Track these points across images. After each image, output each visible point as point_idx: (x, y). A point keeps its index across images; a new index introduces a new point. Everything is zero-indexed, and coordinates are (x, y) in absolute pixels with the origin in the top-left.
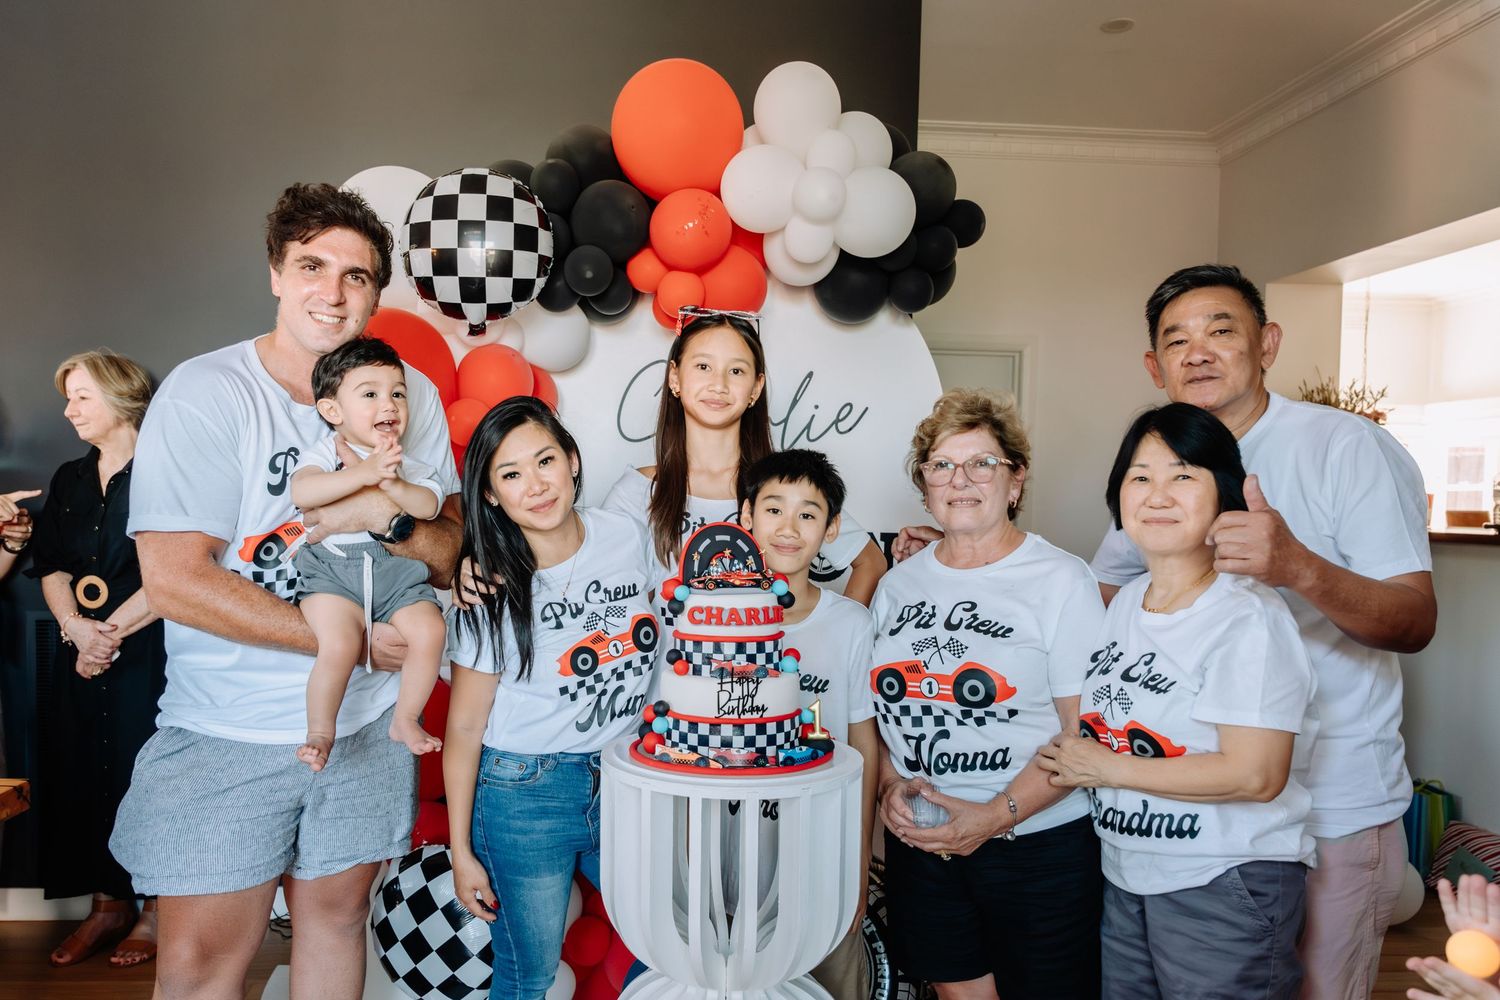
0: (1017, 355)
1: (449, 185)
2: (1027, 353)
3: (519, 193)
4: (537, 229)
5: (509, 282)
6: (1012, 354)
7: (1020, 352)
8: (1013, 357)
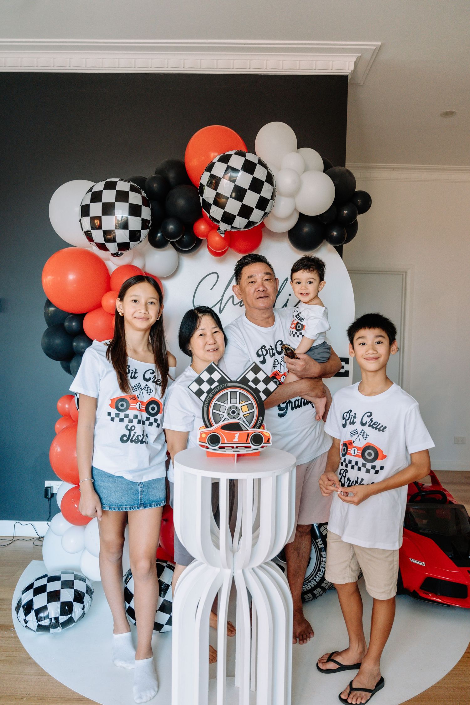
0: (404, 274)
1: (100, 186)
2: (409, 272)
3: (132, 189)
4: (141, 206)
5: (127, 232)
6: (402, 273)
7: (406, 272)
8: (403, 274)
